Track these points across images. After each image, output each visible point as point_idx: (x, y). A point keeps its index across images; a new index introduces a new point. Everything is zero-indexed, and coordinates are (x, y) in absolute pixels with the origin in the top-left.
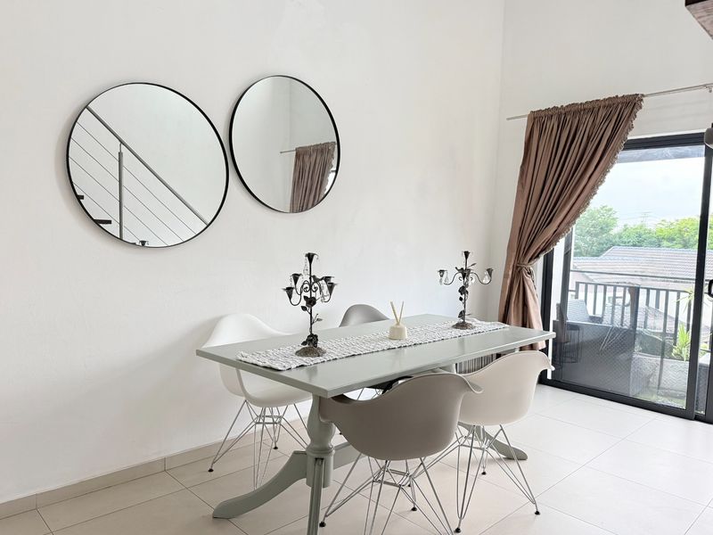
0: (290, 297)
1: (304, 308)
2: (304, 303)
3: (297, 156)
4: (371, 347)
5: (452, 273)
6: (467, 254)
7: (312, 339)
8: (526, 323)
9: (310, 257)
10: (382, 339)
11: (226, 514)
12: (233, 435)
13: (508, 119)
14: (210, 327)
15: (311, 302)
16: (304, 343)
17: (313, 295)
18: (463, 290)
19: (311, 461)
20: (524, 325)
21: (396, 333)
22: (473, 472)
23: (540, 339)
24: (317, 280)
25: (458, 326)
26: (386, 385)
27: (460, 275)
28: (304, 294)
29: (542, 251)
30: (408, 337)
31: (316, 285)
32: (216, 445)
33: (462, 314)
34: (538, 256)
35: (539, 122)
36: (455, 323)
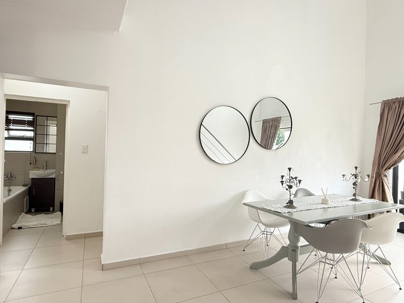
0: (282, 185)
1: (287, 189)
2: (287, 187)
3: (263, 123)
4: (315, 207)
5: (348, 176)
6: (356, 168)
7: (291, 202)
8: (384, 199)
9: (290, 169)
10: (319, 204)
11: (255, 267)
12: (253, 238)
13: (370, 104)
14: (243, 195)
15: (290, 187)
16: (287, 203)
17: (291, 184)
18: (354, 184)
19: (290, 251)
20: (383, 200)
21: (324, 202)
22: (365, 267)
23: (393, 209)
24: (293, 178)
25: (352, 200)
26: (327, 222)
27: (354, 177)
28: (287, 184)
29: (392, 166)
30: (331, 204)
31: (292, 180)
32: (246, 240)
33: (354, 195)
34: (390, 168)
35: (387, 106)
36: (351, 198)
